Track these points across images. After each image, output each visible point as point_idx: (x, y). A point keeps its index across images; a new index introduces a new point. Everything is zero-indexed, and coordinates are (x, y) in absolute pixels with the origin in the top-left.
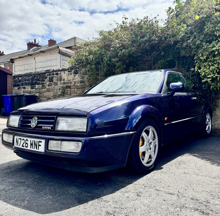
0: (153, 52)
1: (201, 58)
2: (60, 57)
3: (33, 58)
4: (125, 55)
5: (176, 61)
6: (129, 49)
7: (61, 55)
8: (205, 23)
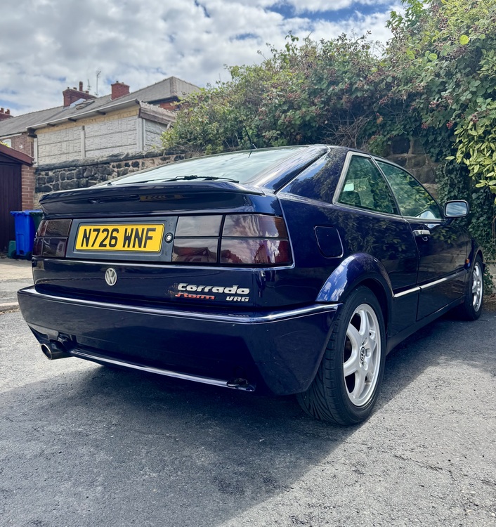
0: (356, 115)
1: (470, 132)
2: (141, 125)
3: (81, 128)
4: (293, 122)
5: (411, 138)
6: (304, 110)
7: (144, 120)
8: (482, 53)
